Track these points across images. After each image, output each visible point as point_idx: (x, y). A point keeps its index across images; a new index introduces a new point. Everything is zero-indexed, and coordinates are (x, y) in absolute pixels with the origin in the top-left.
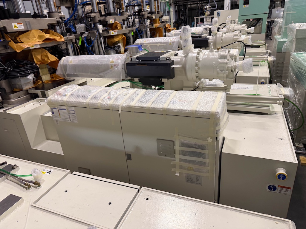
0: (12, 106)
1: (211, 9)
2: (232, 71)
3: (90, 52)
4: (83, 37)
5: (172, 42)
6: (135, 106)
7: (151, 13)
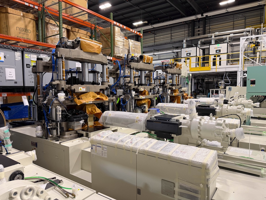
0: (65, 140)
1: (225, 84)
2: (227, 136)
3: (123, 108)
4: (120, 98)
5: (186, 108)
6: (148, 151)
7: (172, 85)
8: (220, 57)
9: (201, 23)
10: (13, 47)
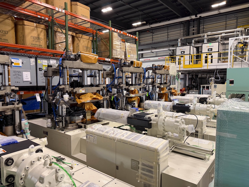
0: (69, 130)
1: (215, 81)
2: (183, 130)
4: (114, 96)
5: (167, 105)
6: (123, 140)
7: (161, 84)
8: (211, 55)
9: (196, 23)
10: (28, 55)
